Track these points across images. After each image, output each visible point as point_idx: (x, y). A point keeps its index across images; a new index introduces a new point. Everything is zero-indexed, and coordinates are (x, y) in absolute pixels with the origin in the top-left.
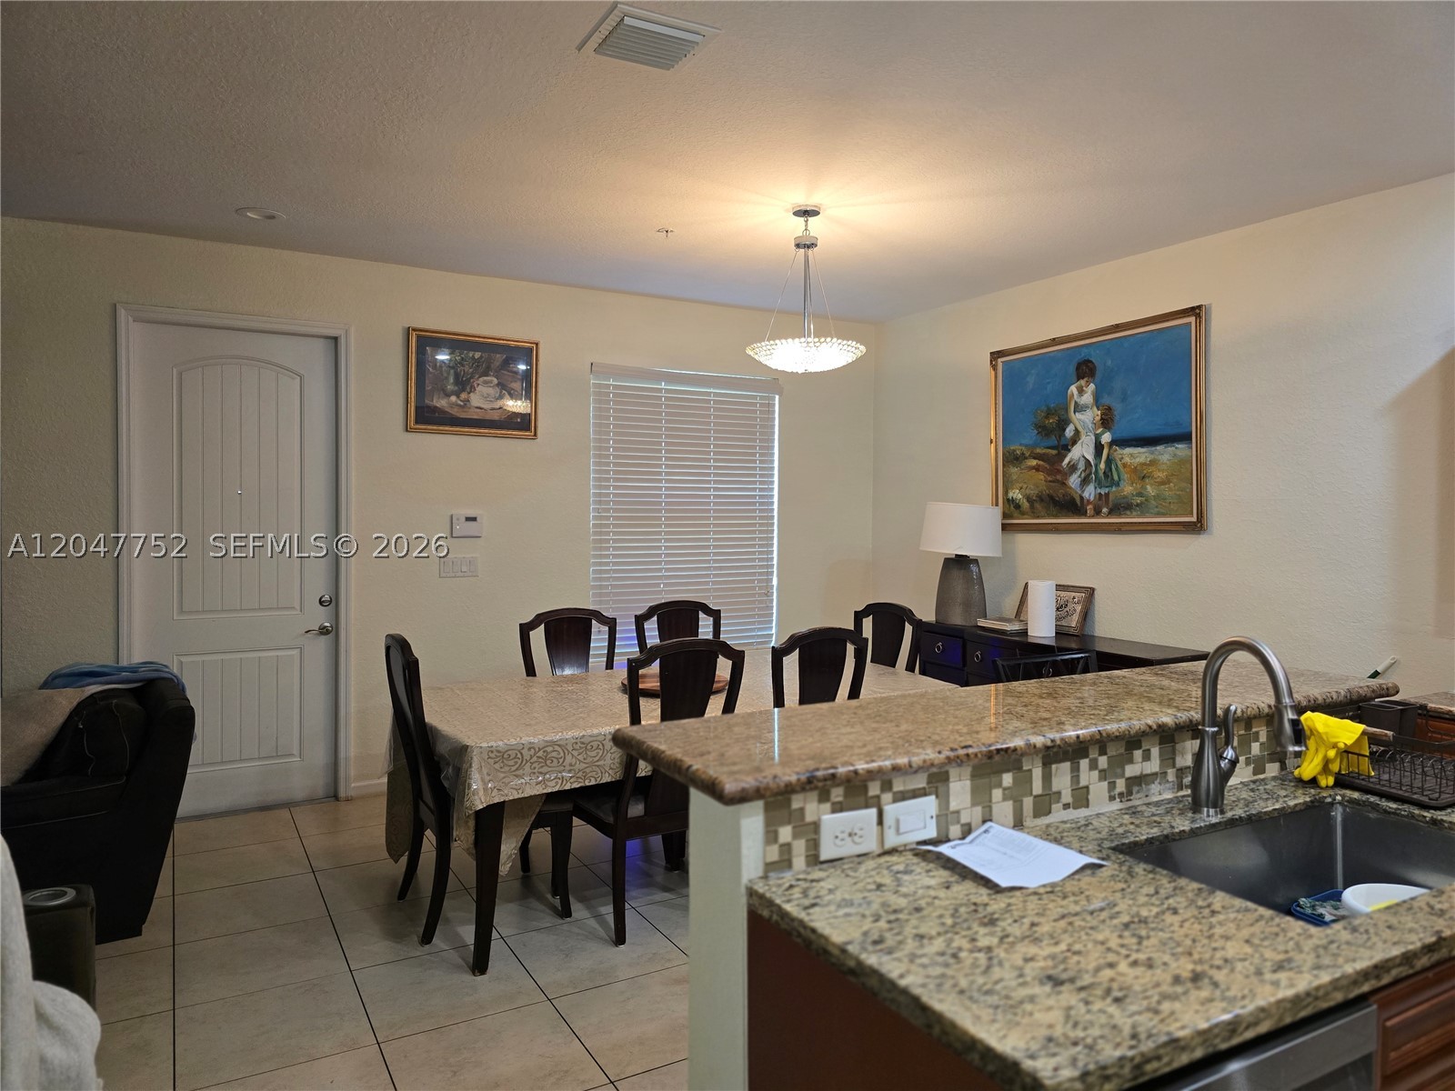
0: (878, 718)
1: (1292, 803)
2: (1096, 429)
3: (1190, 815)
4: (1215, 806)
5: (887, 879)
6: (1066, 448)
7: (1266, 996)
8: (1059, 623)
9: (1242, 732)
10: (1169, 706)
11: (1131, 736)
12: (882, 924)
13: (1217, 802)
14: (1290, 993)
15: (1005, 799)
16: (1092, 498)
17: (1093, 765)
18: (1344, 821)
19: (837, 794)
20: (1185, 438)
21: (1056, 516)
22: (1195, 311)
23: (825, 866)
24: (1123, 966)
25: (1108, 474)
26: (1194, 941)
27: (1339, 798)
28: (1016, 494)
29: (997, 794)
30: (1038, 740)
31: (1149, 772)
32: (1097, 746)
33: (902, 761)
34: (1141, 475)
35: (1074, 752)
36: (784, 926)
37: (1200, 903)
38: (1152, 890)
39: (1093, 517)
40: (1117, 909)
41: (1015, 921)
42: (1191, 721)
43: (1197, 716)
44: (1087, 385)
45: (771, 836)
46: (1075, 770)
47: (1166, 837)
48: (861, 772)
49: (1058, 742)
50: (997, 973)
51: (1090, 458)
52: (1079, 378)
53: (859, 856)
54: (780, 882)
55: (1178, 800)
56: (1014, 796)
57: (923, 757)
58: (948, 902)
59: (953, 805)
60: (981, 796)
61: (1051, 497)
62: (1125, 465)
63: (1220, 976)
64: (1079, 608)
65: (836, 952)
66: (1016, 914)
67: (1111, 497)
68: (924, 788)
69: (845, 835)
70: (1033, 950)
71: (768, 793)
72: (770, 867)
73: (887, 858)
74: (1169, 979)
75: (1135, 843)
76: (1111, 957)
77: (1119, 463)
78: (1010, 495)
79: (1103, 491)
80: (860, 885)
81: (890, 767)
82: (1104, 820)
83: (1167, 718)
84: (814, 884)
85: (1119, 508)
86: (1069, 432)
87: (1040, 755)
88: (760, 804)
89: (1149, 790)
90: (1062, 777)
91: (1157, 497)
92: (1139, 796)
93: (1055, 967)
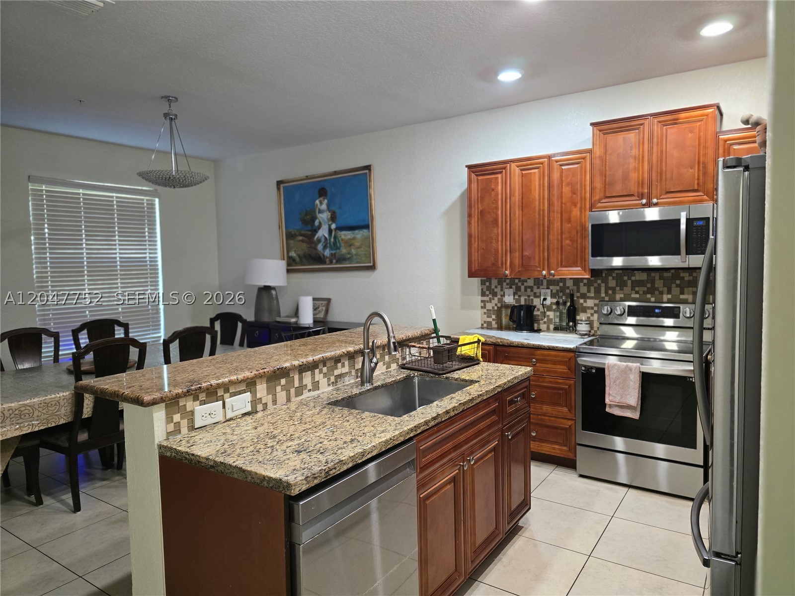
0: (222, 363)
1: (398, 378)
2: (328, 222)
3: (360, 387)
4: (369, 382)
5: (228, 430)
6: (315, 231)
7: (376, 441)
8: (315, 316)
9: (382, 352)
10: (352, 344)
11: (336, 358)
12: (226, 446)
13: (370, 380)
14: (384, 439)
15: (282, 390)
16: (328, 255)
17: (321, 372)
18: (418, 383)
19: (202, 396)
20: (367, 227)
21: (312, 265)
22: (368, 167)
23: (197, 430)
24: (326, 442)
25: (335, 243)
26: (353, 429)
27: (416, 374)
28: (293, 254)
29: (279, 388)
30: (296, 363)
31: (344, 372)
32: (322, 363)
33: (234, 378)
34: (349, 244)
35: (312, 367)
36: (178, 457)
37: (358, 417)
38: (341, 415)
39: (329, 264)
40: (326, 424)
41: (284, 435)
42: (360, 349)
43: (362, 346)
44: (324, 200)
45: (169, 419)
46: (313, 375)
47: (350, 397)
48: (214, 384)
49: (305, 363)
50: (275, 453)
51: (327, 236)
52: (320, 196)
53: (214, 424)
54: (175, 440)
55: (356, 383)
56: (286, 389)
57: (243, 375)
58: (255, 434)
59: (259, 396)
60: (271, 391)
61: (310, 256)
62: (342, 240)
63: (360, 439)
64: (324, 308)
65: (204, 461)
66: (285, 433)
67: (337, 255)
68: (245, 390)
69: (207, 415)
70: (290, 443)
71: (167, 399)
72: (169, 434)
73: (228, 423)
74: (342, 443)
75: (337, 401)
76: (321, 440)
77: (340, 239)
78: (290, 254)
79: (333, 252)
80: (215, 435)
81: (228, 381)
82: (325, 394)
83: (351, 349)
84: (192, 438)
85: (341, 260)
86: (317, 223)
87: (298, 370)
88: (163, 405)
89: (344, 380)
90: (307, 379)
91: (356, 255)
92: (340, 383)
93: (299, 447)
